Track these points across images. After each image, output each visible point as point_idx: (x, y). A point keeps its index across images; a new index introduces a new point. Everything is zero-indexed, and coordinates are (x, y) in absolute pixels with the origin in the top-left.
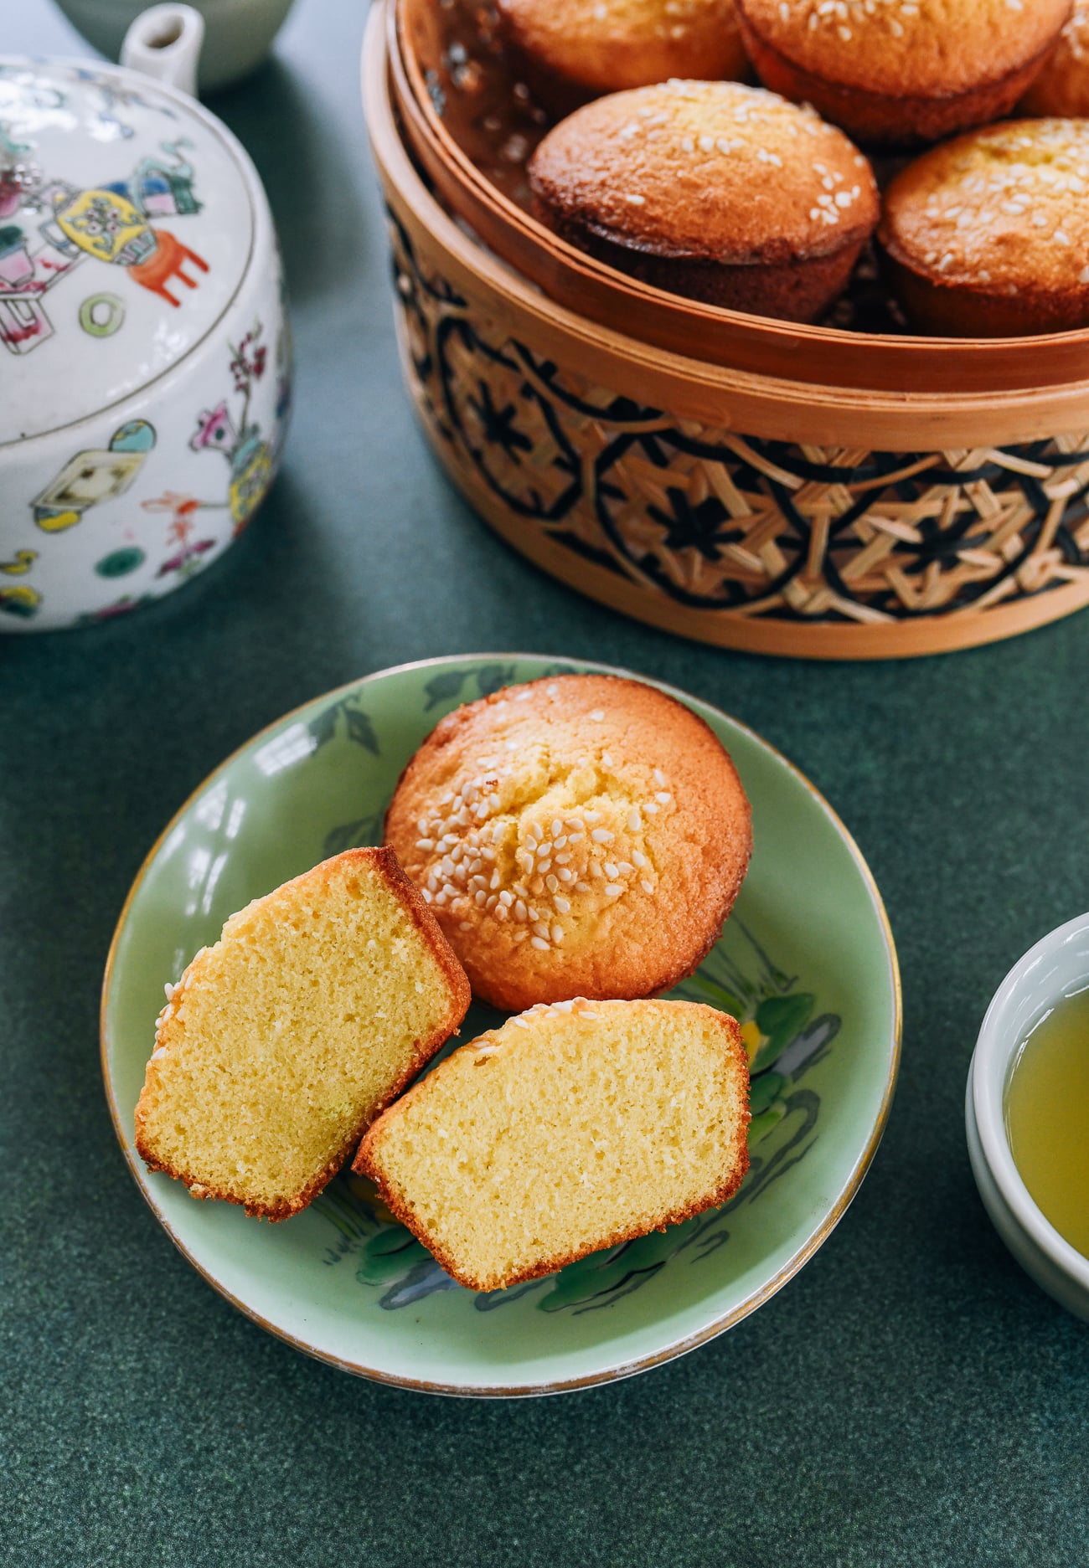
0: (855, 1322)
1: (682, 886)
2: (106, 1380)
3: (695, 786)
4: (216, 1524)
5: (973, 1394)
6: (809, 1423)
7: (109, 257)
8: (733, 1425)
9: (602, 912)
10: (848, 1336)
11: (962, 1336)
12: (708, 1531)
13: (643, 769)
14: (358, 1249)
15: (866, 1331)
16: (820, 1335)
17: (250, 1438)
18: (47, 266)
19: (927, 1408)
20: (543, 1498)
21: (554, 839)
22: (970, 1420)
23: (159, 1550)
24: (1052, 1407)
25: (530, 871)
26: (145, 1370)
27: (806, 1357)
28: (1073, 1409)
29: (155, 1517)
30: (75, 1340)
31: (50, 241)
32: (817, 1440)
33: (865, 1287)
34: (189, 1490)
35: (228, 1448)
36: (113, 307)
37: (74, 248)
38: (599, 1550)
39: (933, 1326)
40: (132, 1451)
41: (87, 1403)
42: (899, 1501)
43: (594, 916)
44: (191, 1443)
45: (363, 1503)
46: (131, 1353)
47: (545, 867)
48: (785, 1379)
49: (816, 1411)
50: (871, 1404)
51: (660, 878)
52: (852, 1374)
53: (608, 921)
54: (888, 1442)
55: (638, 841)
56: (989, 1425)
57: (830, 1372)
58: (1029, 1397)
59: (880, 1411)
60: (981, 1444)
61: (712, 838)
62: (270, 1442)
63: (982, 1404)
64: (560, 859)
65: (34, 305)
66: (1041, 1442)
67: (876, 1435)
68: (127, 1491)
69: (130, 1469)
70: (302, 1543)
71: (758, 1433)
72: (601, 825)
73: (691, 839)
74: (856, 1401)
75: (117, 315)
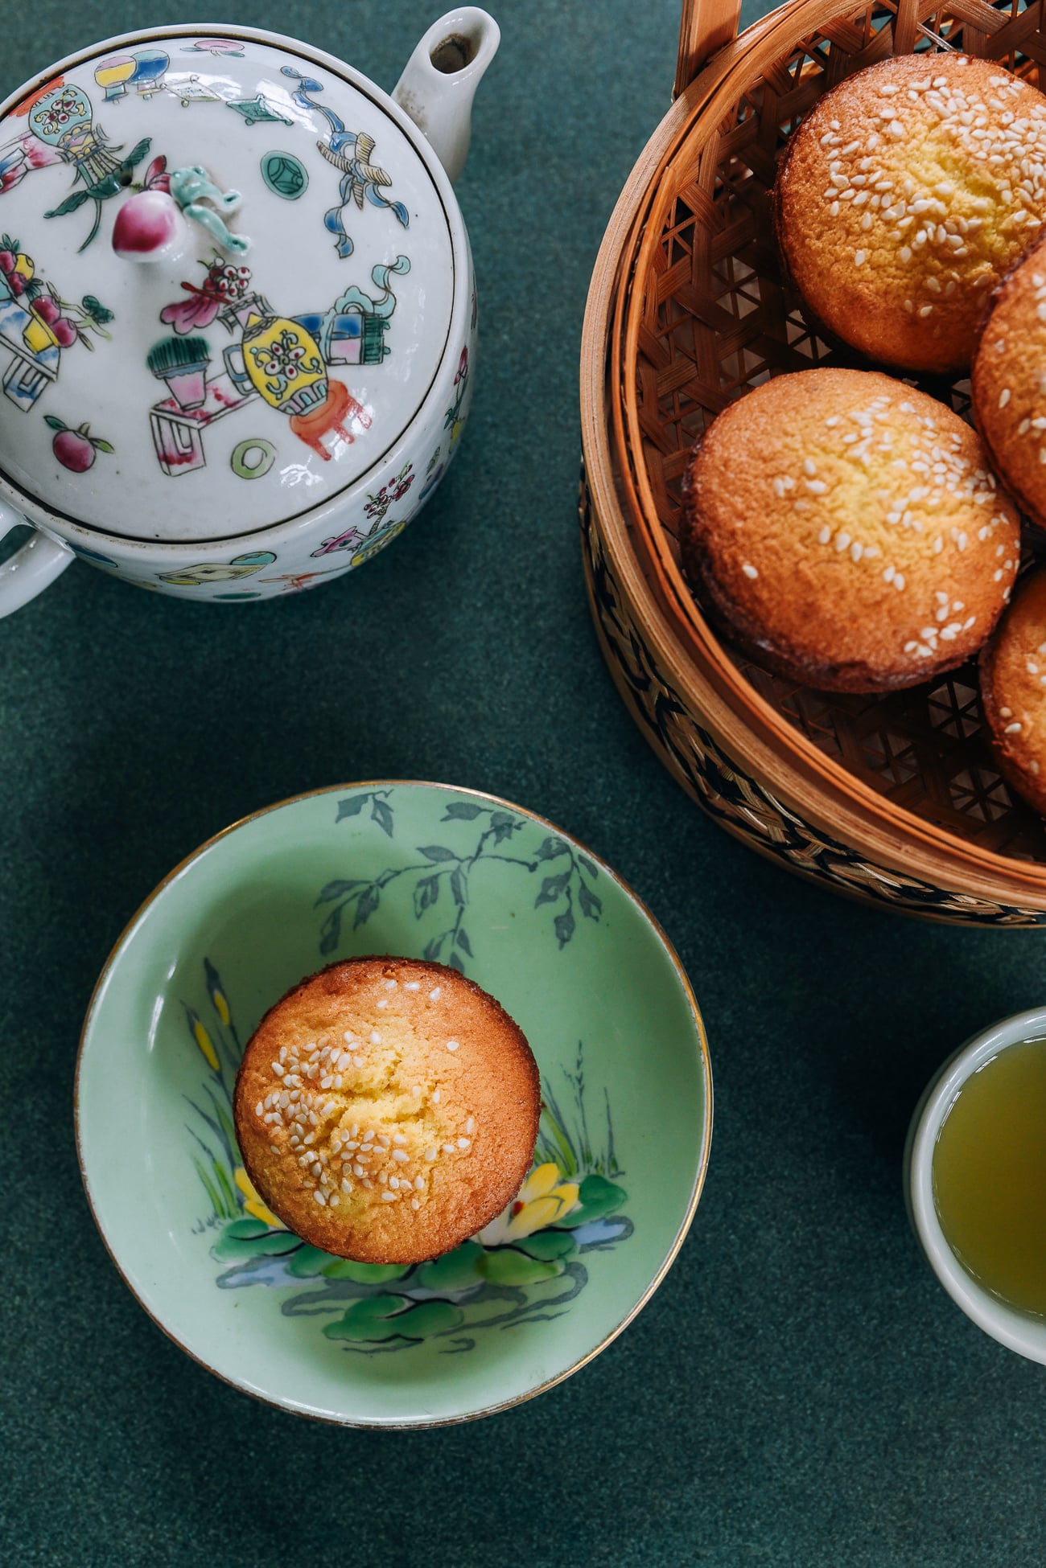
0: (546, 1421)
1: (443, 1213)
2: (28, 1220)
3: (494, 1140)
4: (66, 1350)
5: (599, 1507)
6: (479, 1472)
7: (277, 403)
8: (428, 1449)
9: (373, 1205)
10: (536, 1428)
11: (613, 1466)
12: (378, 1507)
13: (460, 1112)
14: (220, 1227)
15: (550, 1430)
16: (518, 1418)
17: (109, 1303)
18: (218, 397)
19: (563, 1501)
20: (282, 1435)
21: (363, 1143)
22: (588, 1522)
23: (24, 1349)
24: (647, 1542)
25: (335, 1152)
26: (56, 1224)
27: (500, 1427)
28: (661, 1549)
29: (29, 1327)
30: (17, 1181)
31: (229, 370)
32: (478, 1485)
33: (566, 1400)
34: (57, 1319)
35: (92, 1303)
36: (265, 453)
37: (248, 385)
38: (303, 1484)
39: (597, 1449)
40: (29, 1276)
41: (11, 1229)
42: (512, 1550)
43: (366, 1205)
44: (68, 1289)
45: (165, 1382)
46: (51, 1208)
47: (346, 1156)
48: (479, 1435)
49: (488, 1466)
50: (528, 1479)
51: (429, 1200)
52: (525, 1454)
53: (375, 1213)
54: (525, 1509)
55: (427, 1168)
56: (599, 1532)
57: (511, 1445)
58: (636, 1527)
59: (530, 1487)
60: (586, 1542)
61: (485, 1186)
62: (121, 1312)
63: (601, 1516)
64: (359, 1158)
65: (195, 433)
66: (627, 1559)
67: (520, 1501)
68: (17, 1300)
69: (23, 1287)
70: (116, 1389)
71: (442, 1462)
72: (402, 1147)
73: (468, 1181)
74: (518, 1473)
75: (267, 462)
